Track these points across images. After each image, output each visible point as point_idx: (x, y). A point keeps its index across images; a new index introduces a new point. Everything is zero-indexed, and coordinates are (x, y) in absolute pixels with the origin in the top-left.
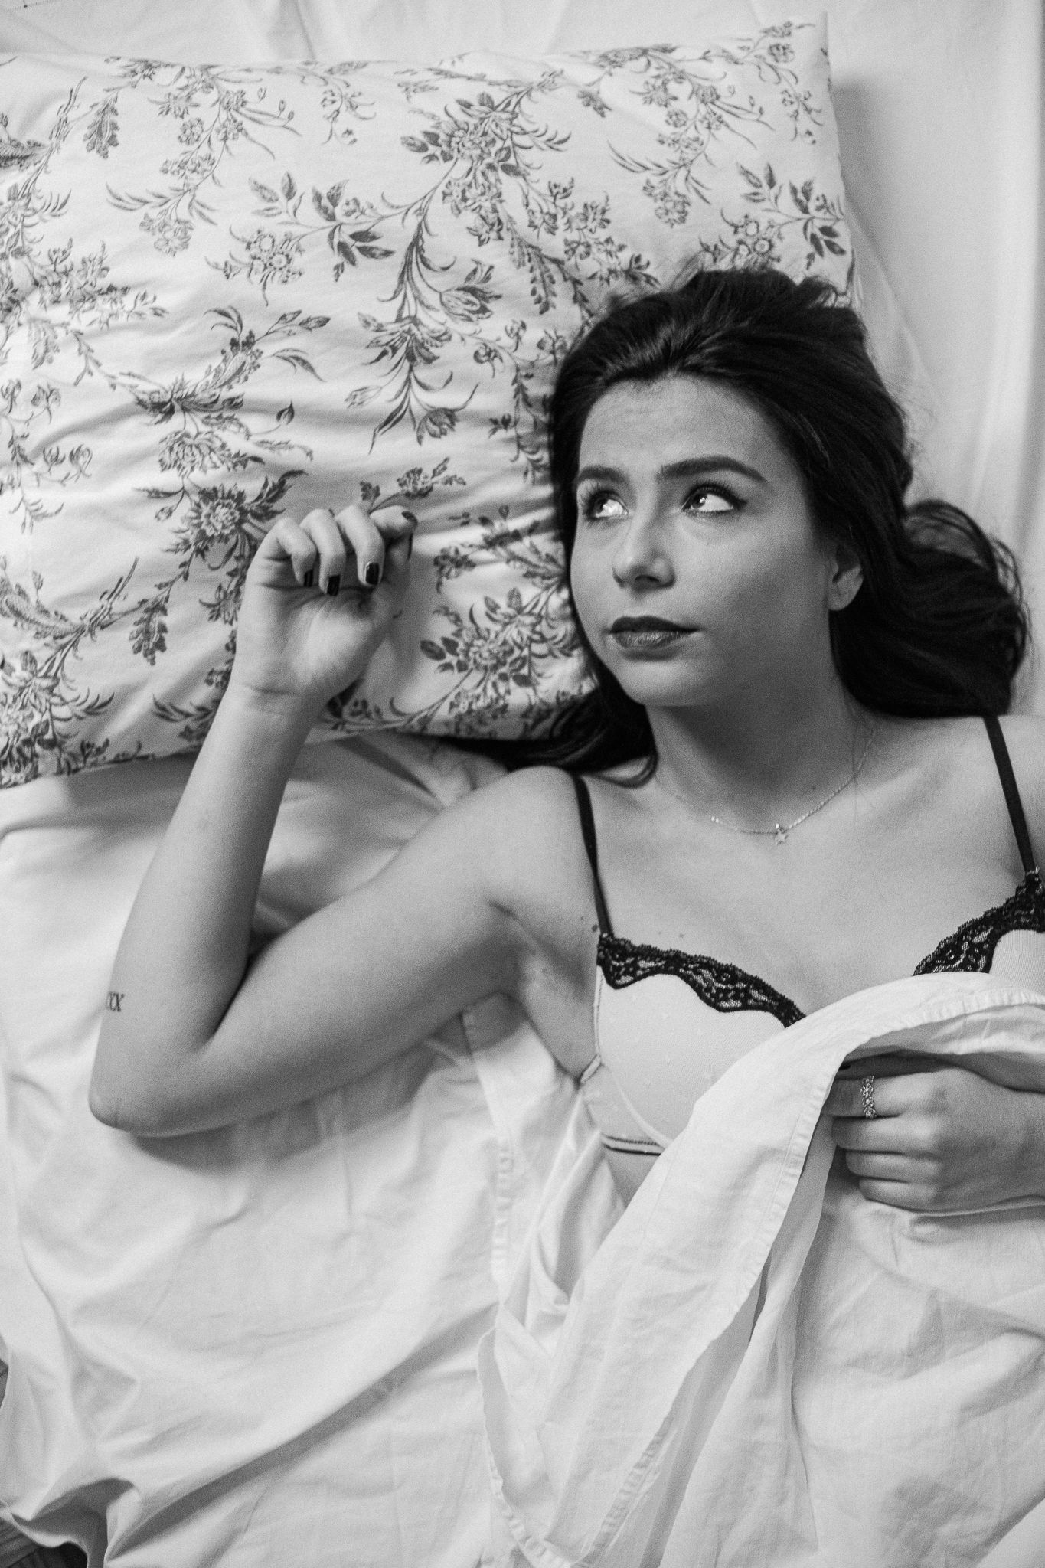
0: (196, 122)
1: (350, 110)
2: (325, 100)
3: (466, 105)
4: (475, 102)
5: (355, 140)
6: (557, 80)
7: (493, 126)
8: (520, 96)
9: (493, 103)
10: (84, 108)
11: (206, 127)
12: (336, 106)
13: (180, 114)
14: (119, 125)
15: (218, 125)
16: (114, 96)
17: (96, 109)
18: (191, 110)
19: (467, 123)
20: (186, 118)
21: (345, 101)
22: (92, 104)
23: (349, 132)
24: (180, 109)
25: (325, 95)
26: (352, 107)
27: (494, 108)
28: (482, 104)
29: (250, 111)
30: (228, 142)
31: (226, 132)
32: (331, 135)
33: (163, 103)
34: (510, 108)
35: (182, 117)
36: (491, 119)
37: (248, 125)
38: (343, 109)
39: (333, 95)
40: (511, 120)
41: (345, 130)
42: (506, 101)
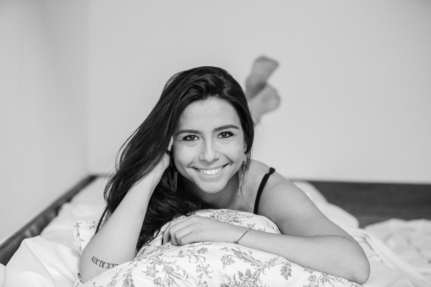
0: (158, 279)
1: (206, 274)
2: (198, 270)
3: (241, 275)
4: (244, 273)
5: (207, 286)
6: (275, 262)
7: (248, 284)
8: (260, 271)
9: (250, 274)
10: (121, 276)
11: (162, 280)
12: (201, 272)
13: (153, 276)
14: (134, 280)
15: (166, 279)
16: (130, 271)
17: (125, 276)
18: (156, 274)
19: (239, 283)
20: (155, 277)
21: (204, 270)
22: (123, 275)
23: (205, 283)
24: (153, 274)
25: (197, 268)
26: (207, 273)
27: (250, 277)
28: (246, 275)
29: (175, 273)
30: (170, 285)
31: (169, 282)
32: (200, 283)
33: (147, 272)
34: (255, 277)
35: (154, 277)
36: (248, 281)
37: (176, 280)
38: (203, 274)
39: (200, 268)
40: (254, 282)
41: (204, 282)
42: (255, 274)
